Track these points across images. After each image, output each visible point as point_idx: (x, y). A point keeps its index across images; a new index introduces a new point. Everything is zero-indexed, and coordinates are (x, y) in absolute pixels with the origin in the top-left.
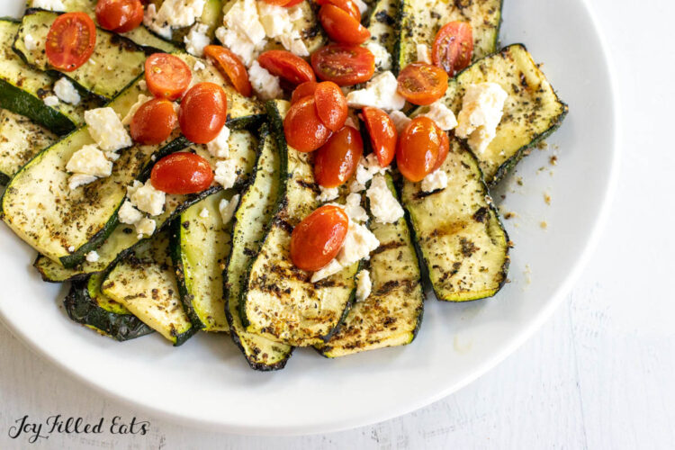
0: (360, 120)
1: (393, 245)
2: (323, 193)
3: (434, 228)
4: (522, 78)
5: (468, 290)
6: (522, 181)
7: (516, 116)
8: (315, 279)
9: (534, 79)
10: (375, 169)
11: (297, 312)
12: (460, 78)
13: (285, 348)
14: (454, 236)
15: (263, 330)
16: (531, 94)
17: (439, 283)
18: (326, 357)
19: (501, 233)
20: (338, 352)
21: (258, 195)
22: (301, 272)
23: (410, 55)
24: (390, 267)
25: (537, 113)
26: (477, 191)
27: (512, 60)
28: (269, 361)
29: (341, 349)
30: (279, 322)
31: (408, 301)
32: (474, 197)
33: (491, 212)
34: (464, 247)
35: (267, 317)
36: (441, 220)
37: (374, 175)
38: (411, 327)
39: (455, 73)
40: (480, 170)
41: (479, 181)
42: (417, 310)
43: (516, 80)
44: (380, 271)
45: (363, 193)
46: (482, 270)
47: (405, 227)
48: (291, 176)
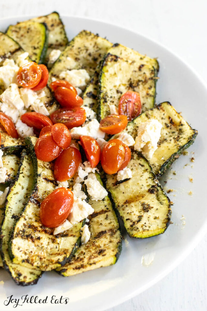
0: (79, 145)
1: (103, 212)
2: (59, 185)
3: (126, 199)
4: (170, 119)
5: (148, 230)
6: (176, 172)
7: (168, 139)
8: (56, 233)
9: (177, 120)
10: (89, 169)
11: (45, 251)
12: (135, 121)
13: (37, 272)
14: (137, 202)
15: (23, 261)
16: (176, 127)
17: (130, 228)
18: (63, 276)
19: (166, 198)
20: (70, 272)
21: (21, 187)
22: (47, 229)
23: (107, 112)
24: (101, 224)
25: (181, 136)
26: (149, 178)
27: (164, 111)
28: (28, 280)
29: (72, 270)
30: (33, 256)
31: (112, 240)
32: (148, 181)
33: (159, 188)
34: (144, 207)
35: (25, 254)
36: (130, 195)
37: (89, 173)
38: (115, 253)
39: (132, 119)
40: (150, 167)
41: (150, 173)
42: (117, 243)
43: (167, 121)
44: (95, 227)
45: (82, 183)
46: (155, 218)
47: (109, 201)
48: (40, 175)
